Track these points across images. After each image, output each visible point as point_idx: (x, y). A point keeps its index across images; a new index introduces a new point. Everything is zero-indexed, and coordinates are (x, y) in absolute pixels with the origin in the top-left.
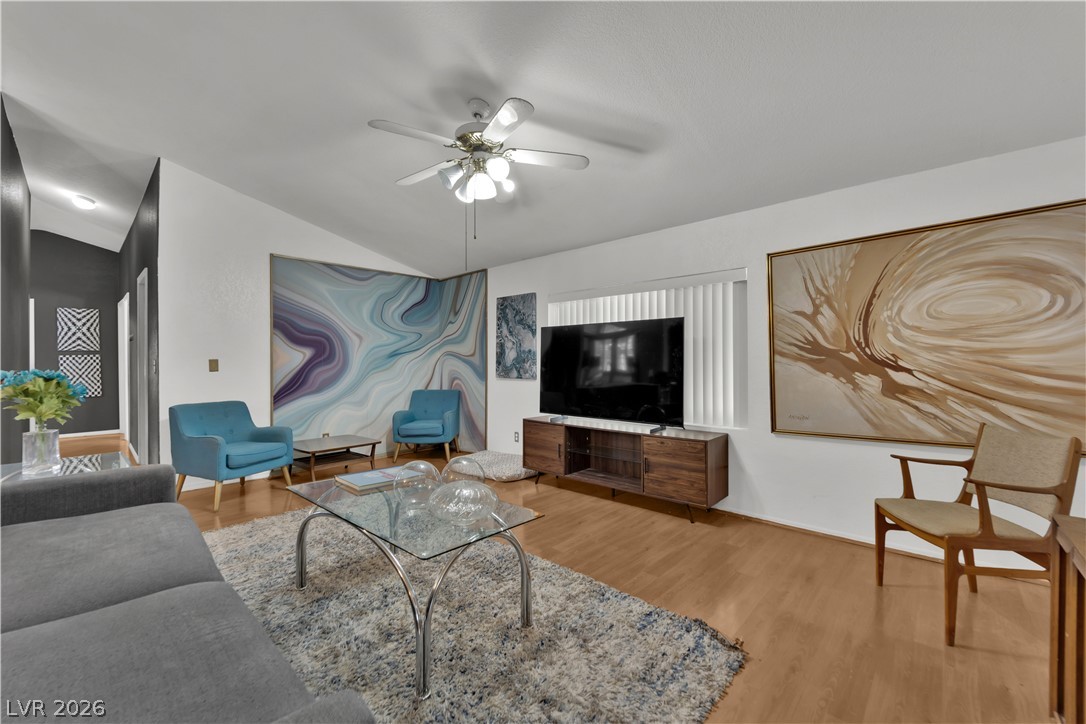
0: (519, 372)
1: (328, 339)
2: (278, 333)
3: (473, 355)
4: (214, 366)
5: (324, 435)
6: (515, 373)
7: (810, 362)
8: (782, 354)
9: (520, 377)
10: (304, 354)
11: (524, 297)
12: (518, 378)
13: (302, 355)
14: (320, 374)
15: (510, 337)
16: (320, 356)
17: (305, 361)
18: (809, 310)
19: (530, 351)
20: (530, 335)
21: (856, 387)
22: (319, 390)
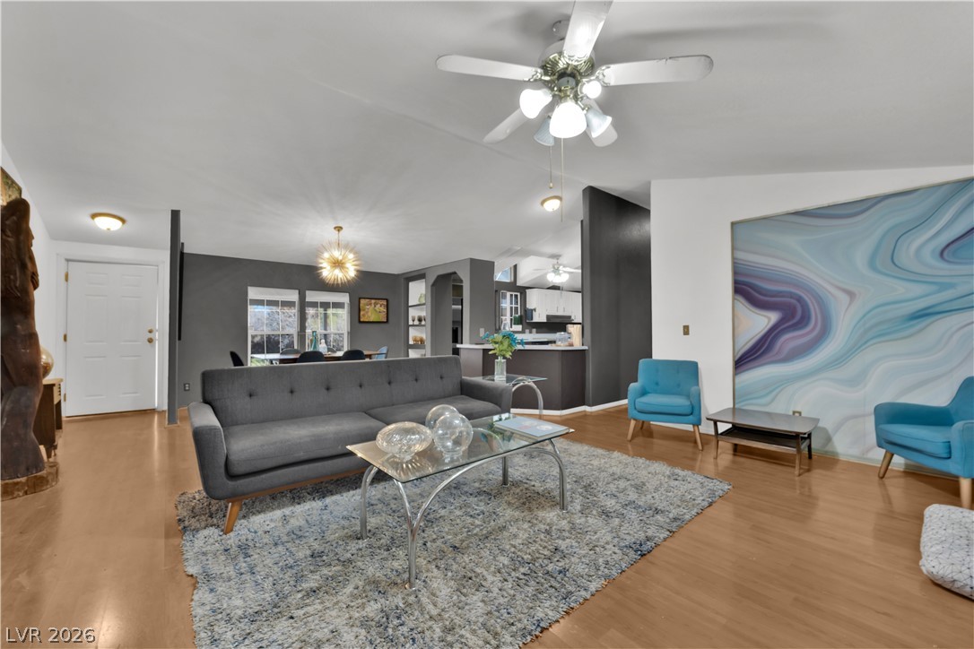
1: (799, 299)
2: (740, 298)
4: (686, 330)
5: (794, 413)
10: (769, 319)
13: (766, 320)
14: (789, 341)
16: (789, 320)
17: (769, 327)
22: (788, 359)
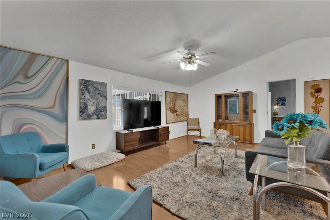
0: (98, 116)
3: (53, 107)
6: (95, 117)
7: (170, 111)
8: (167, 110)
9: (98, 118)
11: (101, 83)
12: (97, 119)
15: (91, 100)
18: (170, 102)
19: (104, 107)
20: (105, 100)
21: (174, 114)
